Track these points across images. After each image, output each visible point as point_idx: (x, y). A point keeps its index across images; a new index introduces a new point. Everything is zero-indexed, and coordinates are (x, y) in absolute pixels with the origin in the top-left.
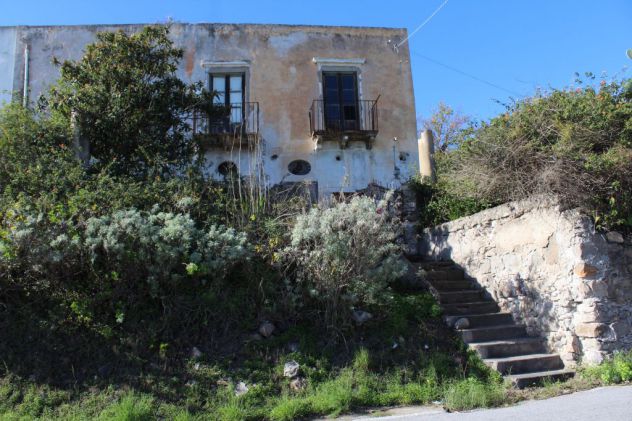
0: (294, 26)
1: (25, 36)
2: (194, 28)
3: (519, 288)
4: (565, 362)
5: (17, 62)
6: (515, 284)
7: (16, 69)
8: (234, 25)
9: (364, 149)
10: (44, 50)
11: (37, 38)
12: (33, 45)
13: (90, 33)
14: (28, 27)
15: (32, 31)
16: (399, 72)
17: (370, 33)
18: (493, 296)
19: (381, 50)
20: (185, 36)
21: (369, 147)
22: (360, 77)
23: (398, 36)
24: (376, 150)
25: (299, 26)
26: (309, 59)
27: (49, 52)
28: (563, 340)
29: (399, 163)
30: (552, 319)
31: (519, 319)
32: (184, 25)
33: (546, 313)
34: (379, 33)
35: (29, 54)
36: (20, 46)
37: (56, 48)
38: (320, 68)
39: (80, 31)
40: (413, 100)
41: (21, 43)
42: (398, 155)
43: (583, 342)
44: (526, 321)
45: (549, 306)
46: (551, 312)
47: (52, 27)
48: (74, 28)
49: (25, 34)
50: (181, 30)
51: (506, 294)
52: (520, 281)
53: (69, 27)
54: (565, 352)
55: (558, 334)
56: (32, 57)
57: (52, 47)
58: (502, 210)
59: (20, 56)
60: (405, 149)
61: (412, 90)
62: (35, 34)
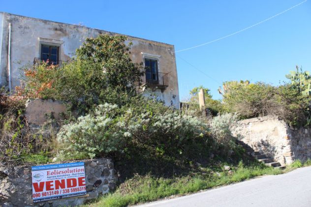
0: (133, 37)
1: (9, 19)
2: (93, 31)
3: (262, 144)
4: (281, 164)
5: (4, 31)
6: (261, 142)
7: (3, 35)
8: (110, 32)
9: (160, 92)
10: (19, 28)
11: (15, 21)
12: (13, 24)
13: (43, 23)
14: (10, 15)
15: (13, 17)
16: (172, 63)
17: (161, 45)
18: (251, 147)
19: (166, 53)
20: (89, 33)
21: (162, 92)
22: (158, 62)
23: (172, 48)
24: (165, 93)
25: (135, 37)
26: (140, 52)
27: (22, 29)
28: (280, 158)
29: (172, 99)
30: (276, 152)
31: (263, 153)
32: (88, 28)
33: (273, 150)
34: (165, 46)
35: (11, 28)
36: (5, 23)
37: (26, 28)
38: (144, 57)
39: (39, 22)
40: (177, 74)
41: (7, 22)
42: (172, 96)
43: (286, 158)
44: (266, 153)
45: (274, 148)
46: (275, 150)
47: (24, 17)
48: (36, 20)
49: (9, 17)
50: (87, 30)
51: (256, 146)
52: (263, 142)
53: (33, 19)
54: (281, 161)
55: (278, 156)
56: (13, 30)
57: (23, 26)
58: (255, 119)
59: (6, 28)
60: (175, 94)
61: (176, 70)
62: (15, 19)
